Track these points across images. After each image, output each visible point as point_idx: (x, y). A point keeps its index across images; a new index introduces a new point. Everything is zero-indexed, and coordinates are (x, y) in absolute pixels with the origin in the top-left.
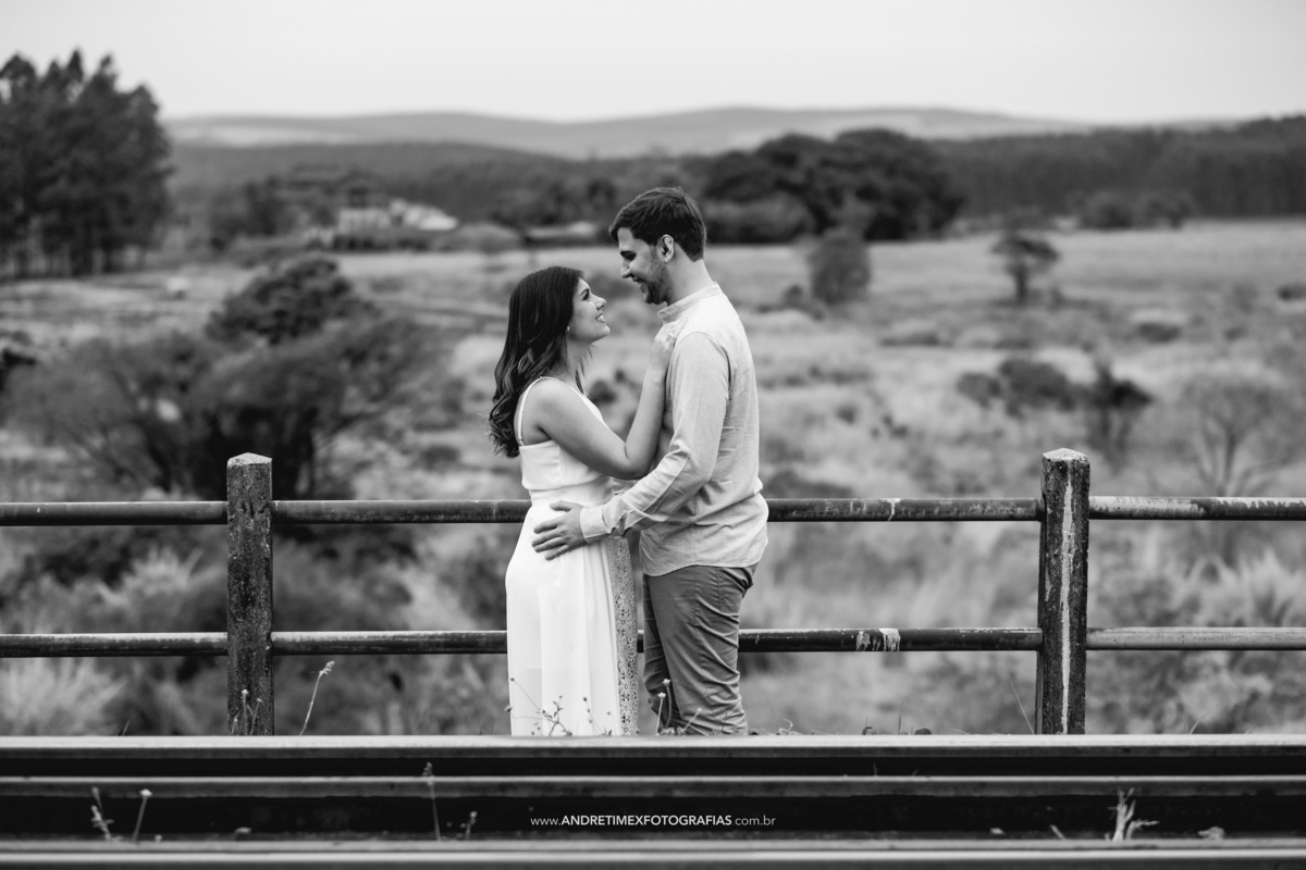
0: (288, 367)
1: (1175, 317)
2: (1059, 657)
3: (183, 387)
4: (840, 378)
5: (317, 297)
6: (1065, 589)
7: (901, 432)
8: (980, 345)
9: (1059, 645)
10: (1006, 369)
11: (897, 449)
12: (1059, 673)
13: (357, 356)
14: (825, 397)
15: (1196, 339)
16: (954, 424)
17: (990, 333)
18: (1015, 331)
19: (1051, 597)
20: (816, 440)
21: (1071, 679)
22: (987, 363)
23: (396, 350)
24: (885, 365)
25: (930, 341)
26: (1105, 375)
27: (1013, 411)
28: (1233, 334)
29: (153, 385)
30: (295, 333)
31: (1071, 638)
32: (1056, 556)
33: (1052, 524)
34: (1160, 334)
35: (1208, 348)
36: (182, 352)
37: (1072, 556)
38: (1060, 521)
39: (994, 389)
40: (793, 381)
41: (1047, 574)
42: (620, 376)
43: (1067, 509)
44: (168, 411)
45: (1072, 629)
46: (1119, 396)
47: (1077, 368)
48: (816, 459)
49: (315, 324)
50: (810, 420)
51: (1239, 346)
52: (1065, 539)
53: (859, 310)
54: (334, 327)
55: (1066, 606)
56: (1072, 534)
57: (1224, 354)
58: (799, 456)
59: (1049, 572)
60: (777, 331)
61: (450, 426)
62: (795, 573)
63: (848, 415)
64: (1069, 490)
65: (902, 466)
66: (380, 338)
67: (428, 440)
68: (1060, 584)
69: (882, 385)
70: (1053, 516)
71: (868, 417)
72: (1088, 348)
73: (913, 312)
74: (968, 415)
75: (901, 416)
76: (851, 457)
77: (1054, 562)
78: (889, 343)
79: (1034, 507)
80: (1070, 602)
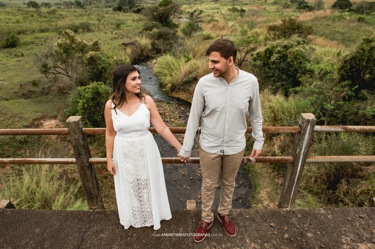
0: (166, 9)
1: (248, 3)
2: (298, 166)
3: (156, 11)
4: (217, 9)
5: (169, 2)
6: (303, 151)
7: (223, 14)
8: (230, 5)
9: (298, 164)
10: (233, 8)
11: (222, 16)
12: (297, 170)
13: (172, 8)
14: (216, 11)
15: (250, 5)
16: (227, 14)
17: (231, 4)
18: (233, 4)
19: (298, 153)
20: (215, 15)
21: (300, 171)
22: (231, 7)
23: (176, 8)
24: (221, 7)
25: (225, 5)
26: (242, 9)
27: (233, 12)
28: (253, 4)
29: (154, 11)
30: (167, 6)
31: (302, 162)
32: (302, 143)
33: (302, 135)
34: (247, 4)
35: (251, 6)
36: (156, 8)
37: (306, 143)
38: (305, 134)
39: (231, 10)
40: (213, 9)
41: (298, 147)
42: (197, 9)
43: (308, 132)
44: (155, 14)
45: (302, 160)
46: (243, 11)
47: (239, 8)
48: (215, 17)
49: (169, 5)
50: (214, 13)
51: (254, 5)
52: (305, 139)
53: (219, 2)
54: (170, 5)
55: (302, 155)
56: (308, 138)
57: (252, 6)
58: (213, 17)
59: (299, 147)
60: (211, 4)
61: (181, 14)
62: (213, 29)
63: (218, 13)
64: (309, 127)
65: (223, 18)
66: (174, 6)
67: (179, 16)
68: (302, 150)
69: (221, 10)
70: (303, 133)
71: (220, 13)
72: (240, 6)
73: (224, 2)
74: (229, 13)
75: (223, 13)
76: (218, 17)
77: (301, 144)
78: (222, 5)
79: (298, 130)
80: (303, 154)
